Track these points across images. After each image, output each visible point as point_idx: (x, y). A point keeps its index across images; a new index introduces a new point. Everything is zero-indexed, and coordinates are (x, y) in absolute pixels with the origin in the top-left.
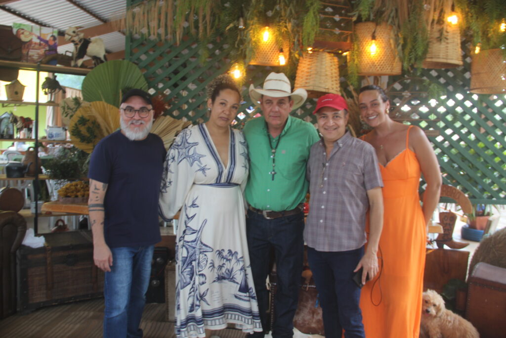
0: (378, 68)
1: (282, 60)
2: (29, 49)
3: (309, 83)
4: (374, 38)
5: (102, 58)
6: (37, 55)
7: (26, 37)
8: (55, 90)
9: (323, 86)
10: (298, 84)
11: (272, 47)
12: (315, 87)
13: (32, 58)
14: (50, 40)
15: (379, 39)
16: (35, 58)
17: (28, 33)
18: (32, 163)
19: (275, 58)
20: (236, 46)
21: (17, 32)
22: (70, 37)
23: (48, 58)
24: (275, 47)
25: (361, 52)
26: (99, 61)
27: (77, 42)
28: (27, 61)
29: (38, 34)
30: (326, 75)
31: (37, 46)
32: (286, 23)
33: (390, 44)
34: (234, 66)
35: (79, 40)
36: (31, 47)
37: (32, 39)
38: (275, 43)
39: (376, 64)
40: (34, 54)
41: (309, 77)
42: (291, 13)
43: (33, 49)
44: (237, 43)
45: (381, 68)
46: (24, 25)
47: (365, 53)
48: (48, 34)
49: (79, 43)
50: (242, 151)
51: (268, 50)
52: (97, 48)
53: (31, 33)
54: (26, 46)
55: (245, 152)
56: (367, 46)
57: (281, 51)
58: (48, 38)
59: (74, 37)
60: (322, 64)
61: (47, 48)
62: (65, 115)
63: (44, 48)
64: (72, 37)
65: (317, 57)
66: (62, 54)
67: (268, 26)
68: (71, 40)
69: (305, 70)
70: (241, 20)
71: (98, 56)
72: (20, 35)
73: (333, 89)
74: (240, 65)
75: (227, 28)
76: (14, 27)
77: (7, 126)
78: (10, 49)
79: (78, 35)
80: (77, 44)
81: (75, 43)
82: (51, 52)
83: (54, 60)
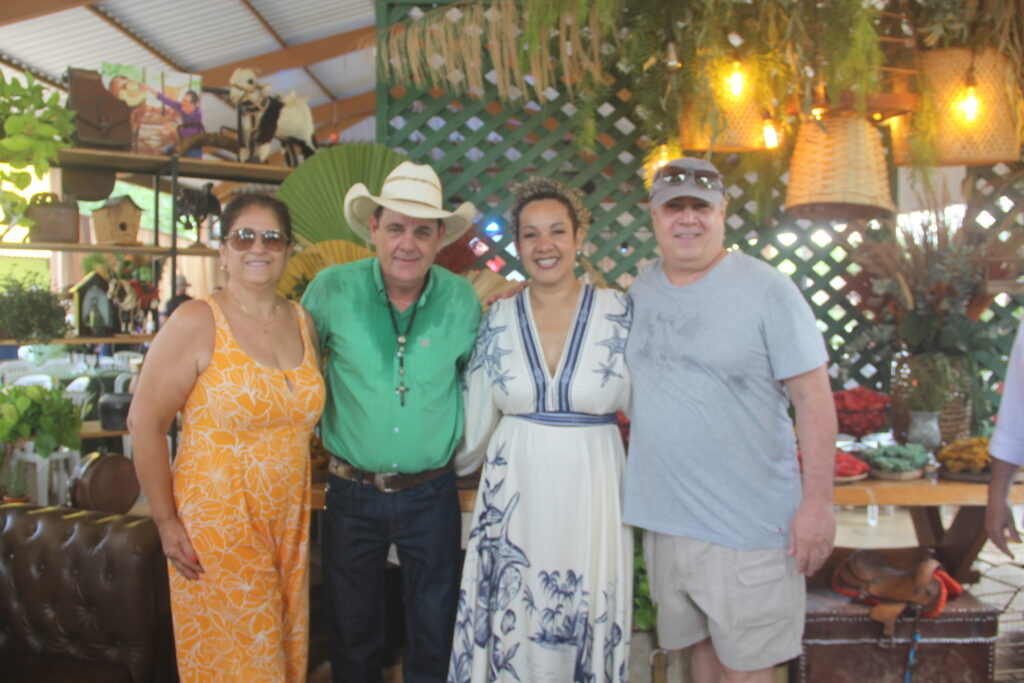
0: (981, 149)
1: (769, 137)
2: (140, 123)
3: (833, 185)
4: (970, 81)
5: (309, 143)
6: (158, 138)
7: (131, 94)
9: (865, 191)
10: (801, 190)
11: (747, 108)
12: (848, 195)
13: (145, 145)
14: (185, 101)
15: (981, 83)
16: (154, 143)
17: (135, 87)
19: (753, 132)
20: (664, 108)
21: (112, 84)
22: (241, 93)
23: (186, 143)
24: (752, 109)
25: (940, 114)
26: (298, 150)
27: (258, 105)
28: (137, 151)
29: (159, 89)
30: (869, 168)
31: (156, 117)
32: (783, 53)
33: (1006, 94)
34: (658, 152)
35: (261, 100)
36: (144, 119)
37: (144, 101)
38: (753, 97)
39: (975, 138)
40: (153, 135)
41: (830, 174)
42: (795, 30)
43: (147, 123)
44: (663, 102)
46: (127, 68)
47: (949, 116)
48: (179, 89)
49: (260, 107)
53: (142, 87)
54: (133, 116)
55: (616, 336)
56: (953, 100)
57: (766, 115)
58: (180, 97)
59: (252, 92)
60: (857, 144)
61: (180, 121)
63: (173, 120)
64: (247, 92)
65: (845, 128)
66: (216, 134)
67: (740, 60)
68: (245, 100)
69: (819, 157)
70: (671, 47)
71: (300, 137)
72: (117, 91)
74: (672, 149)
75: (646, 66)
76: (104, 72)
77: (95, 307)
78: (104, 124)
79: (259, 88)
80: (256, 109)
81: (251, 107)
82: (190, 130)
83: (197, 147)
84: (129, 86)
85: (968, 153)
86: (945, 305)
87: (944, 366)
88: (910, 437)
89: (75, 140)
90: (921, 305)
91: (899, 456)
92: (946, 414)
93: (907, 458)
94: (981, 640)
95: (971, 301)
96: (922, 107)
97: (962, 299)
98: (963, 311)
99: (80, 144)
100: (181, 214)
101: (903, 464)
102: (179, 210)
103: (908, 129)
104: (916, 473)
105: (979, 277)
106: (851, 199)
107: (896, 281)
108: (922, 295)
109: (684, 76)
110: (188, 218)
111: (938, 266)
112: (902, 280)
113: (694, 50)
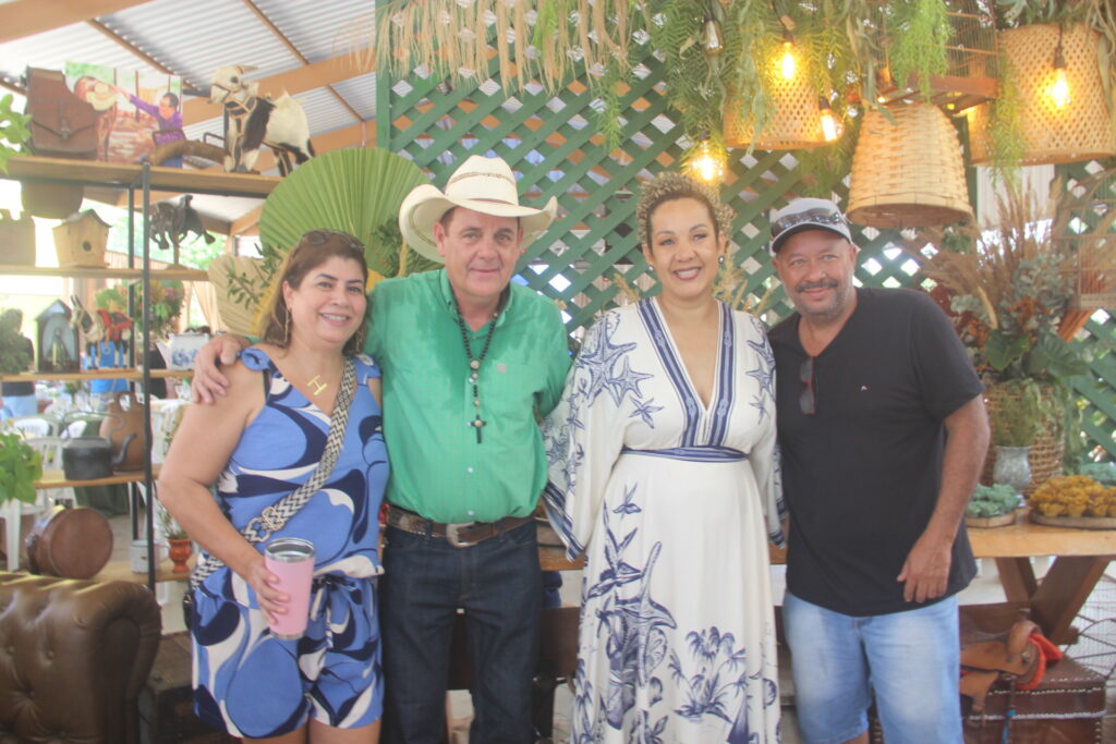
0: (1073, 139)
1: (829, 129)
2: (110, 130)
3: (902, 183)
4: (1058, 62)
5: (305, 150)
6: (131, 146)
7: (100, 98)
8: (186, 235)
9: (938, 190)
10: (865, 190)
11: (801, 96)
12: (919, 195)
13: (117, 154)
14: (162, 104)
15: (1071, 65)
16: (127, 152)
17: (106, 89)
18: (135, 436)
19: (808, 124)
21: (77, 85)
22: (225, 93)
23: (163, 151)
24: (807, 96)
25: (1023, 101)
26: (292, 157)
27: (244, 106)
28: (106, 159)
30: (943, 163)
31: (129, 122)
32: (844, 32)
33: (1099, 78)
35: (246, 101)
36: (115, 125)
37: (116, 103)
38: (807, 85)
39: (1066, 127)
40: (126, 143)
41: (899, 171)
42: (854, 3)
43: (118, 130)
44: (704, 92)
45: (1081, 139)
46: (95, 67)
47: (1035, 104)
48: (156, 91)
49: (247, 109)
50: (753, 366)
51: (791, 105)
52: (292, 121)
53: (113, 88)
54: (102, 121)
55: (761, 369)
56: (1039, 86)
57: (823, 104)
58: (157, 100)
59: (235, 92)
60: (929, 136)
61: (157, 127)
62: (234, 298)
63: (149, 127)
64: (229, 92)
65: (914, 118)
66: (198, 141)
67: (792, 42)
68: (228, 100)
69: (886, 152)
70: (711, 26)
71: (293, 144)
72: (84, 94)
73: (960, 197)
74: (715, 146)
75: (683, 49)
76: (67, 71)
77: (59, 339)
78: (65, 130)
79: (244, 87)
80: (242, 111)
81: (237, 108)
82: (168, 136)
83: (176, 157)
84: (97, 89)
85: (1058, 145)
86: (1033, 323)
87: (1034, 393)
88: (996, 476)
89: (30, 147)
90: (1005, 325)
91: (986, 499)
92: (1037, 449)
93: (996, 501)
94: (1086, 715)
95: (1062, 319)
96: (1003, 92)
97: (1053, 317)
98: (1054, 330)
99: (36, 152)
100: (155, 233)
101: (991, 507)
102: (153, 227)
103: (986, 119)
104: (1006, 519)
105: (1071, 292)
106: (923, 200)
107: (977, 296)
108: (1007, 312)
109: (727, 60)
110: (163, 236)
111: (1024, 278)
112: (984, 295)
113: (737, 30)
